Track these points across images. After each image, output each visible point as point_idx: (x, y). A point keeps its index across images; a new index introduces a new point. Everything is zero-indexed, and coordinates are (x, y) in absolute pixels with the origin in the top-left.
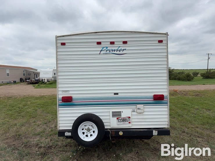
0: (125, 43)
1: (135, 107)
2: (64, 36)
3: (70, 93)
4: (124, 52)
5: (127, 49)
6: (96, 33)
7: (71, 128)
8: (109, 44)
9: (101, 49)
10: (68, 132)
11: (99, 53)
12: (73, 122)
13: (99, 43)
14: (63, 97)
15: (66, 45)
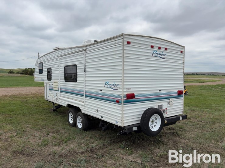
0: (166, 49)
1: (169, 100)
2: (129, 35)
3: (132, 90)
4: (165, 57)
5: (167, 54)
6: (151, 37)
7: (140, 122)
8: (158, 49)
9: (153, 52)
10: (135, 127)
11: (152, 55)
12: (141, 116)
13: (152, 47)
14: (127, 95)
15: (131, 44)
